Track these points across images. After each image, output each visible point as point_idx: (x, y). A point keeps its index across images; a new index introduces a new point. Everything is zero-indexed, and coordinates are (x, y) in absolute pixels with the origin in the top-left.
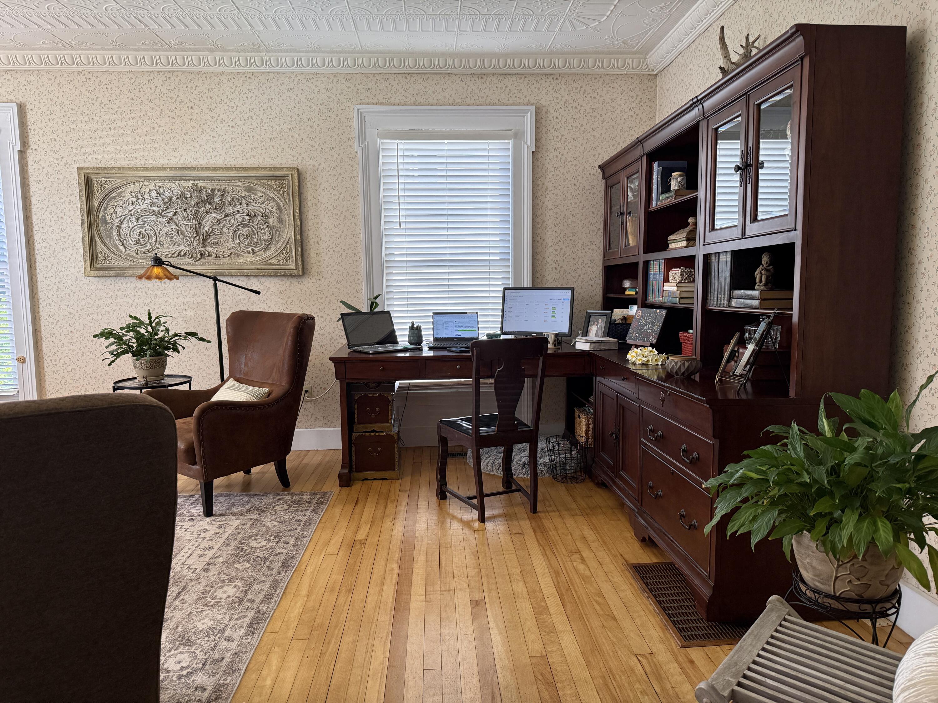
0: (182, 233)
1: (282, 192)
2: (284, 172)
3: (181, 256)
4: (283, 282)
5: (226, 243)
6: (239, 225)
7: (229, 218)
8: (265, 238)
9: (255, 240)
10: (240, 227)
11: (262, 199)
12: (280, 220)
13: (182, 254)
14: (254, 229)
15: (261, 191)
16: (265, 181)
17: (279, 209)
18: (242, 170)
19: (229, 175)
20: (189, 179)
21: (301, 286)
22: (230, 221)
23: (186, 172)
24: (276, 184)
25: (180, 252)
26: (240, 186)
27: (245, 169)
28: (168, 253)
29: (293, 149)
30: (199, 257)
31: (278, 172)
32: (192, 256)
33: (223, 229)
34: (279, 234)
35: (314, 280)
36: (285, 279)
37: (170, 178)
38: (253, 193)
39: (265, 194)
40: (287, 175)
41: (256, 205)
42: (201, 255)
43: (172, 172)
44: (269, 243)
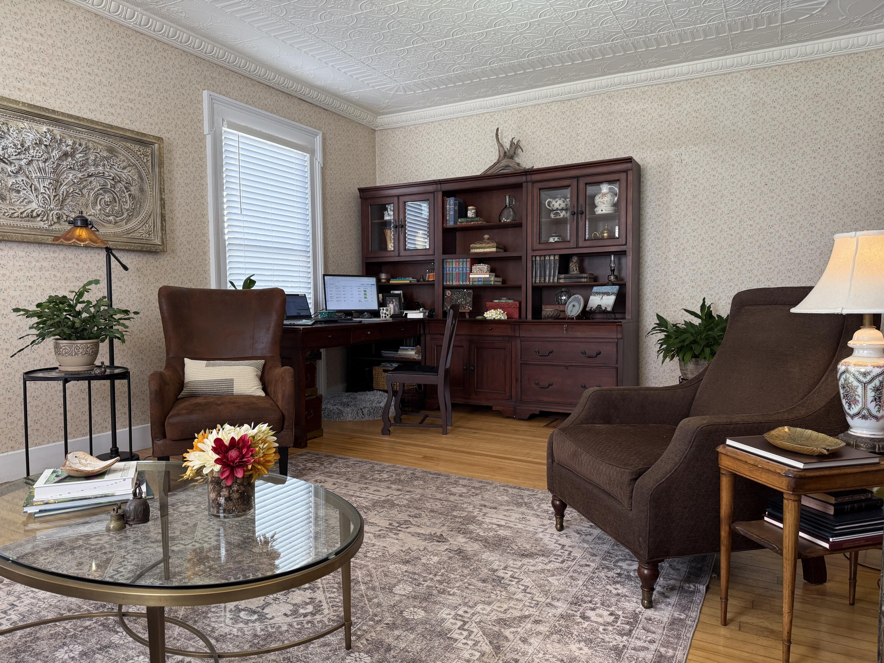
0: (35, 190)
1: (145, 161)
2: (151, 140)
3: (32, 217)
4: (140, 259)
5: (85, 207)
6: (101, 189)
7: (90, 179)
8: (127, 207)
9: (116, 208)
10: (101, 192)
11: (125, 164)
12: (142, 190)
13: (35, 214)
14: (115, 196)
15: (123, 155)
16: (129, 145)
17: (141, 177)
18: (108, 127)
19: (94, 130)
20: (44, 123)
21: (157, 264)
22: (91, 182)
23: (43, 113)
24: (140, 151)
25: (32, 211)
26: (100, 144)
27: (111, 127)
28: (13, 211)
29: (151, 117)
30: (55, 220)
31: (144, 139)
32: (47, 219)
33: (83, 191)
34: (140, 205)
35: (168, 258)
36: (142, 255)
37: (19, 116)
38: (115, 156)
39: (127, 158)
40: (153, 144)
41: (118, 170)
42: (58, 218)
43: (23, 108)
44: (132, 214)
